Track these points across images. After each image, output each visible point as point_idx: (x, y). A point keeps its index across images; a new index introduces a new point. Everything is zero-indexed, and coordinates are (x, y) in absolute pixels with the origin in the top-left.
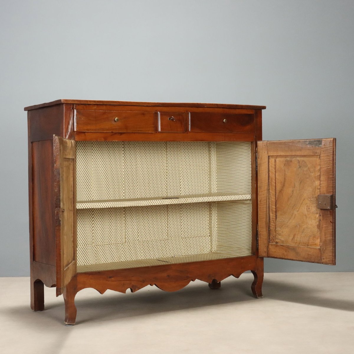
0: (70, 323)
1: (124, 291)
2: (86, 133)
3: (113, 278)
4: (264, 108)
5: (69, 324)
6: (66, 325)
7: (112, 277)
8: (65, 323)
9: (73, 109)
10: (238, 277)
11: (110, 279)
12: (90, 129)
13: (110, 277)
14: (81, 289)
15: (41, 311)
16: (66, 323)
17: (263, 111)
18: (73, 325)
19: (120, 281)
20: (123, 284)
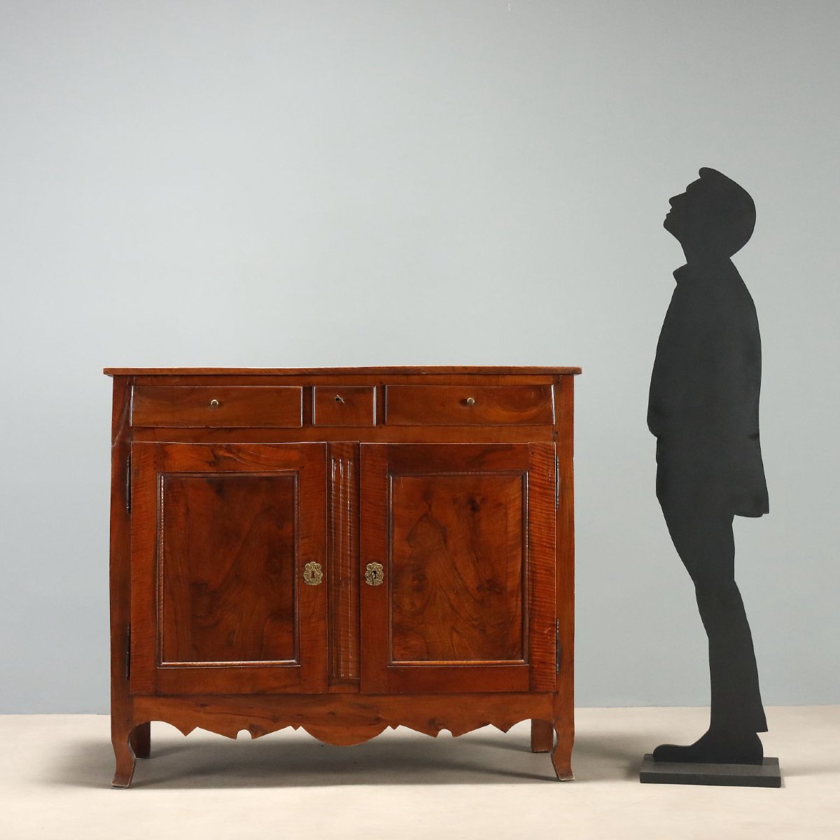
1: (234, 735)
2: (156, 430)
3: (208, 708)
4: (577, 371)
7: (206, 706)
9: (130, 385)
10: (505, 728)
12: (162, 423)
17: (576, 378)
19: (223, 713)
20: (232, 721)
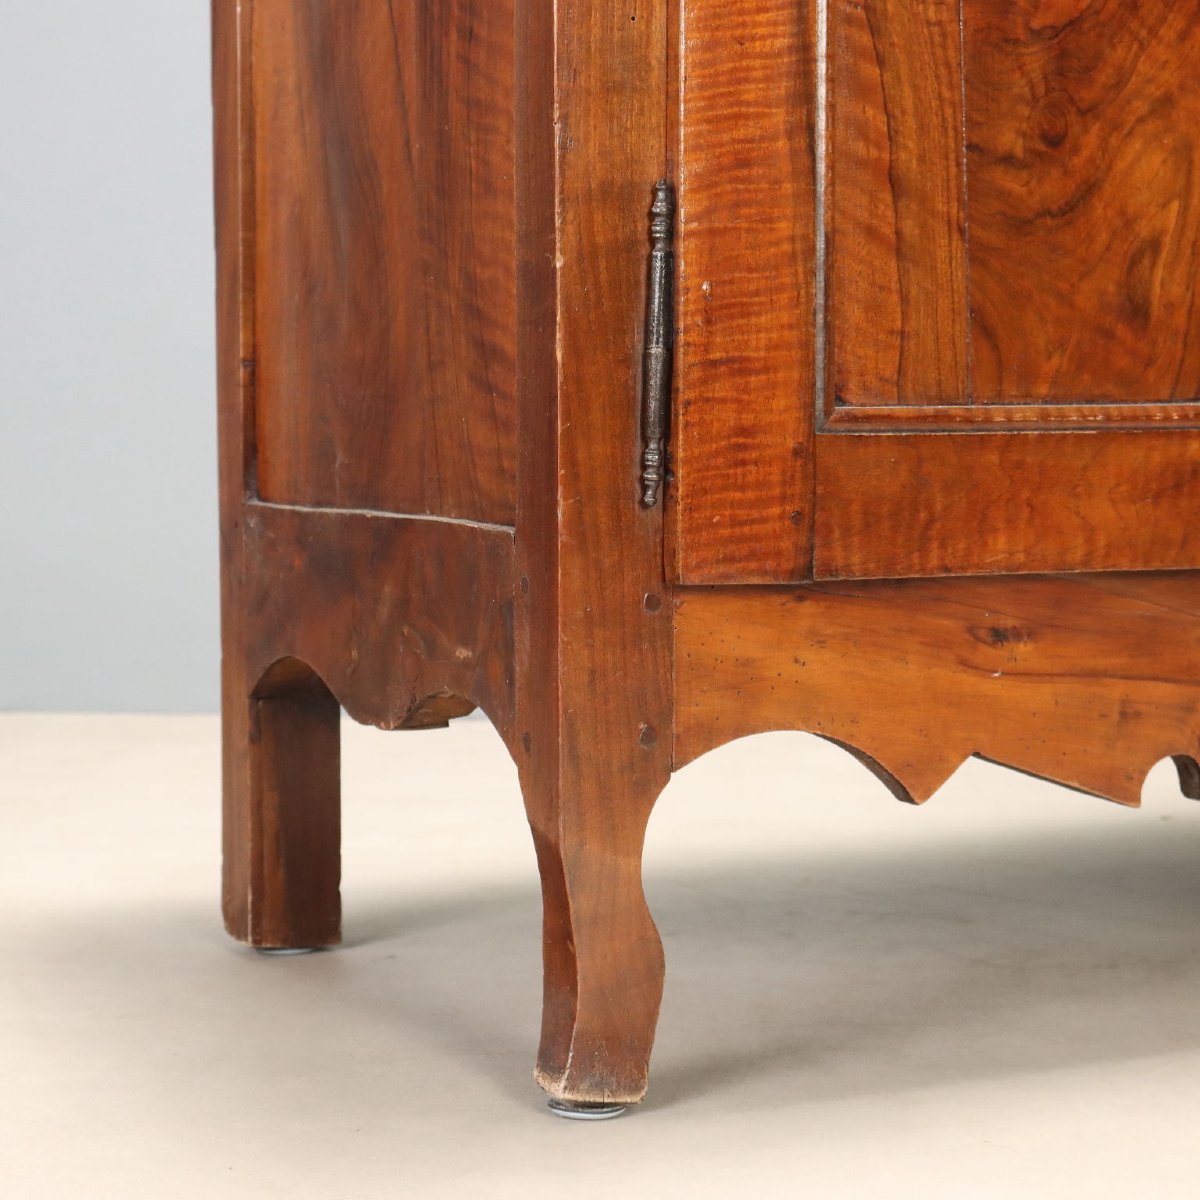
0: (599, 1087)
3: (1023, 649)
5: (580, 1098)
6: (555, 1104)
7: (1017, 634)
8: (544, 1083)
11: (990, 651)
13: (999, 636)
14: (710, 736)
15: (318, 949)
16: (559, 1090)
18: (628, 1109)
19: (1094, 675)
20: (1123, 714)
